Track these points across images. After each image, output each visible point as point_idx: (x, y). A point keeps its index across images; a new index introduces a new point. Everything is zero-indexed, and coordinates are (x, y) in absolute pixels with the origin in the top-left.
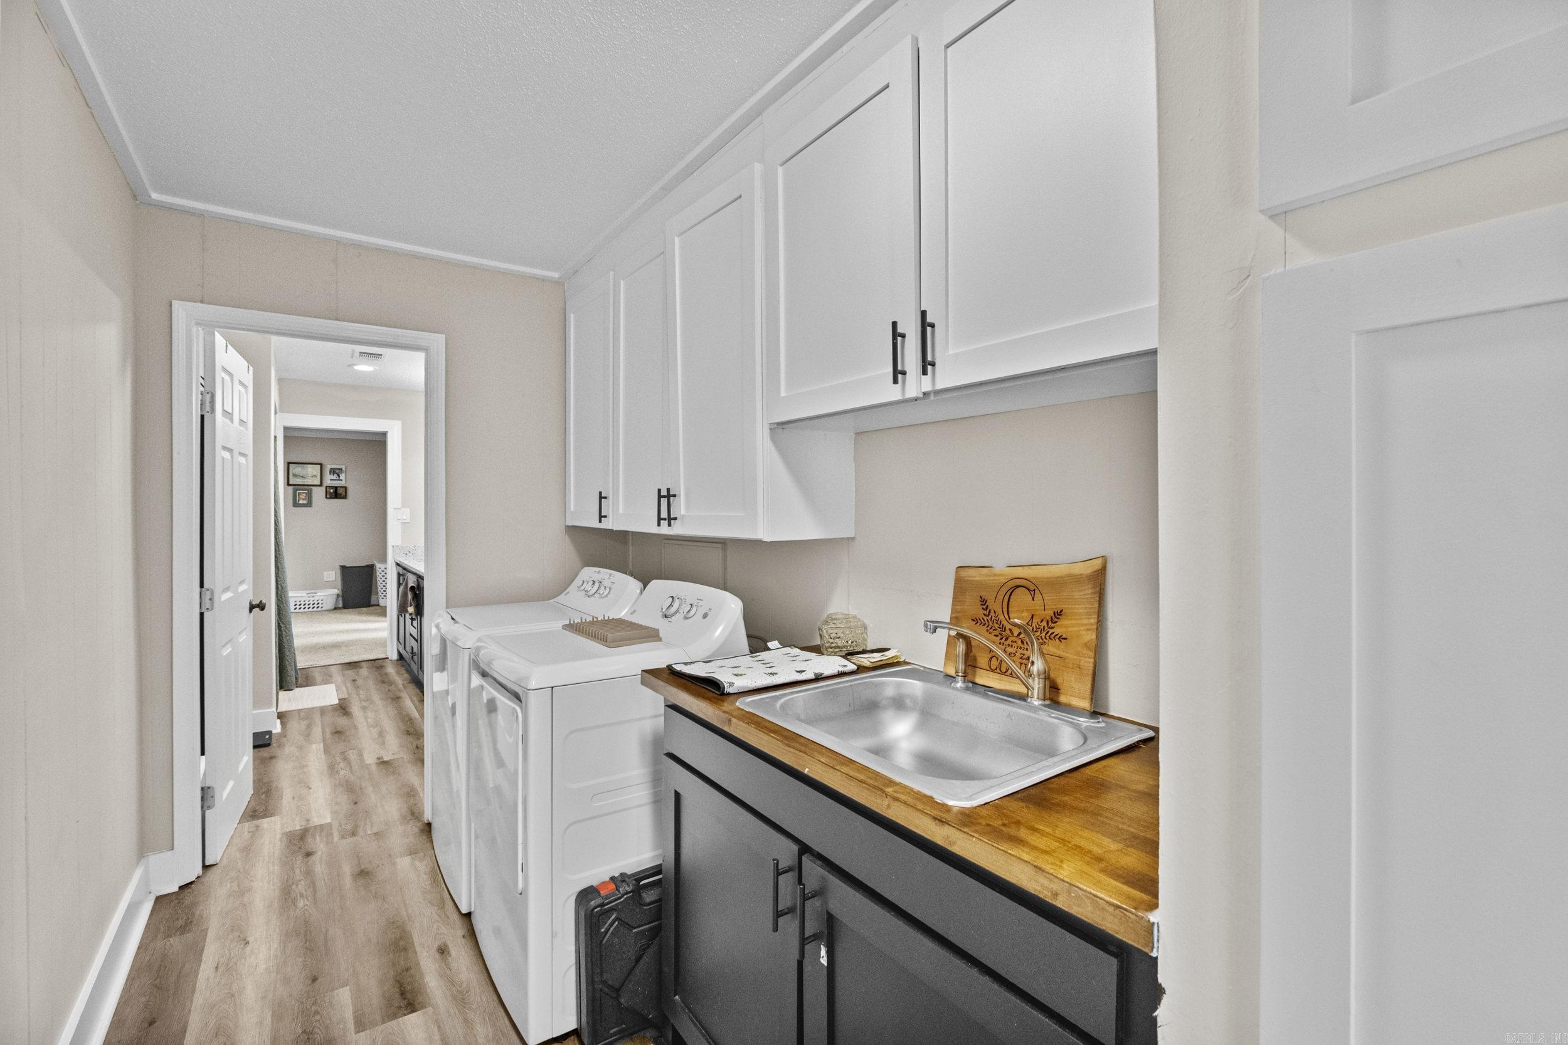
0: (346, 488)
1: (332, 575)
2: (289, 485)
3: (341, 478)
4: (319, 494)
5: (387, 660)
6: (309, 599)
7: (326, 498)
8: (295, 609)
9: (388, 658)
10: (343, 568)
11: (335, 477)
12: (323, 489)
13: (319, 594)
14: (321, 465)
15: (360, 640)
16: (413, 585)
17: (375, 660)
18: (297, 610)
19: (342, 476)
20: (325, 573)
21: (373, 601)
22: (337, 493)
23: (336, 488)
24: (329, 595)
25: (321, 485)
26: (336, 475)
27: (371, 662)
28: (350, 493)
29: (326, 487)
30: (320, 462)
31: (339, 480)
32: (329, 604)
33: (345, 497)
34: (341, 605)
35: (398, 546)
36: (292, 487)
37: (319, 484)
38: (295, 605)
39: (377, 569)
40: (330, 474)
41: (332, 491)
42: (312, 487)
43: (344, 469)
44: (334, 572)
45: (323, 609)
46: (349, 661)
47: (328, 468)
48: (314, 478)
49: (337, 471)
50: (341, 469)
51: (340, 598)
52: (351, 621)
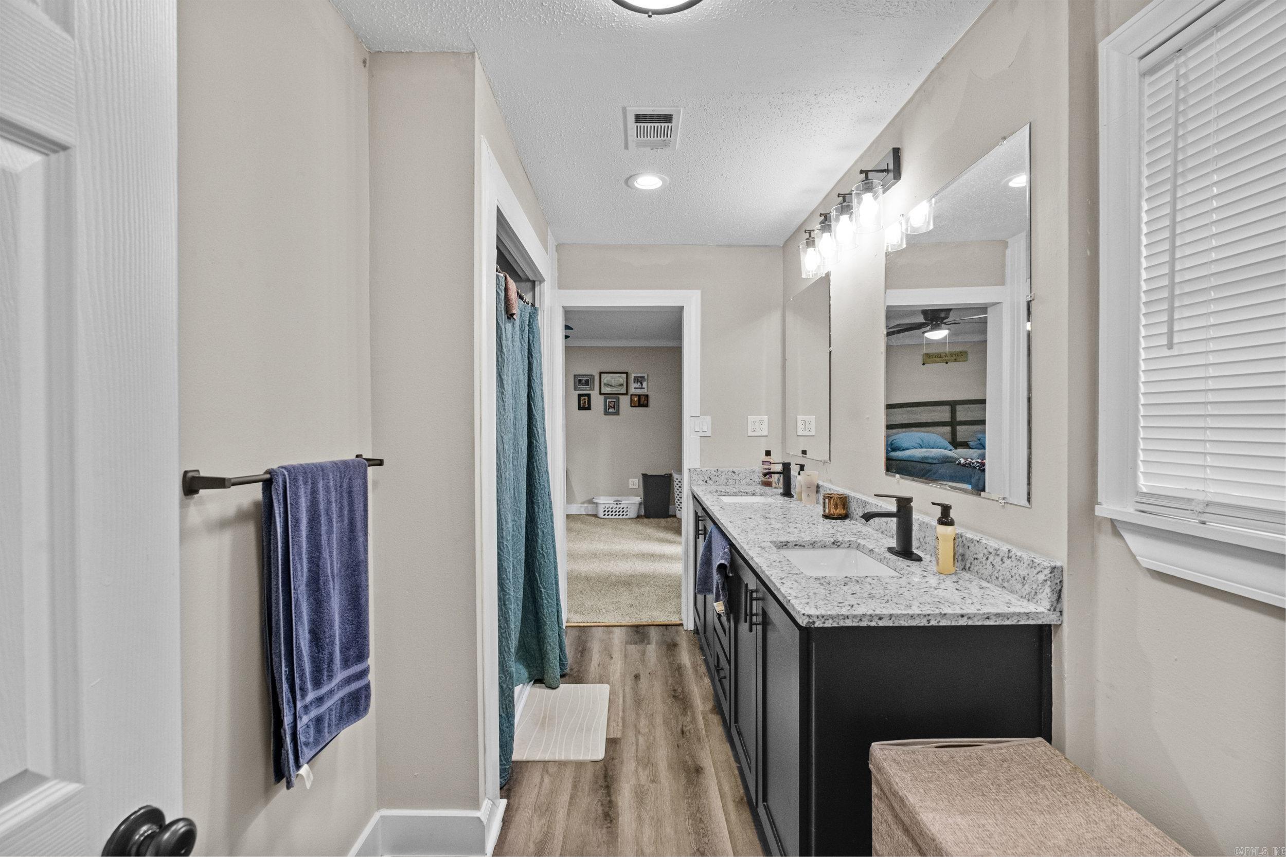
0: (647, 396)
1: (636, 483)
2: (601, 394)
3: (643, 386)
4: (625, 401)
5: (680, 628)
6: (616, 506)
7: (631, 406)
8: (604, 515)
9: (682, 625)
10: (645, 476)
11: (638, 385)
12: (629, 397)
13: (623, 502)
14: (627, 373)
15: (653, 576)
16: (723, 561)
17: (666, 625)
18: (606, 516)
19: (645, 385)
20: (630, 480)
21: (671, 513)
22: (642, 402)
23: (639, 396)
24: (633, 502)
25: (626, 394)
26: (639, 384)
27: (661, 627)
28: (652, 402)
29: (631, 395)
30: (625, 371)
31: (642, 388)
32: (632, 513)
33: (647, 405)
34: (643, 513)
35: (695, 470)
36: (602, 397)
37: (625, 392)
38: (605, 511)
39: (675, 479)
40: (634, 382)
41: (636, 399)
42: (620, 396)
43: (646, 377)
44: (637, 480)
45: (627, 517)
46: (636, 623)
47: (633, 376)
48: (620, 387)
49: (640, 379)
50: (644, 377)
51: (643, 506)
52: (649, 538)
